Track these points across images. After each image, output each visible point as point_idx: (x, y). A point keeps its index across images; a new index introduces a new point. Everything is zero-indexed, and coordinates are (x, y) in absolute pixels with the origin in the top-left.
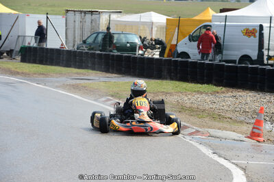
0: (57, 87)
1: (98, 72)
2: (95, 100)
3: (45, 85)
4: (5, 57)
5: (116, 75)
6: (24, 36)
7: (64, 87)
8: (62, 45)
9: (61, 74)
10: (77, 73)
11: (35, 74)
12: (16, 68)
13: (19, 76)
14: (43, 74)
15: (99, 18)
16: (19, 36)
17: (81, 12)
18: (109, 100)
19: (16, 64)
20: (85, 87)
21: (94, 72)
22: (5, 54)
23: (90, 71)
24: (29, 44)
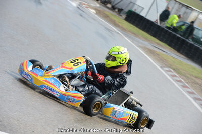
0: (140, 47)
1: (172, 49)
2: (161, 67)
3: (133, 42)
4: (116, 12)
5: (184, 57)
6: (135, 4)
7: (144, 49)
8: (157, 20)
9: (147, 39)
10: (158, 44)
11: (129, 31)
12: (119, 22)
13: (118, 29)
14: (135, 34)
15: (191, 13)
16: (131, 2)
17: (181, 3)
18: (170, 71)
19: (121, 20)
20: (158, 55)
21: (170, 48)
22: (117, 10)
23: (167, 46)
24: (135, 10)
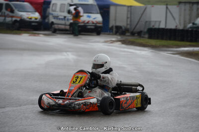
6: (150, 21)
16: (146, 22)
22: (136, 35)
24: (153, 26)
